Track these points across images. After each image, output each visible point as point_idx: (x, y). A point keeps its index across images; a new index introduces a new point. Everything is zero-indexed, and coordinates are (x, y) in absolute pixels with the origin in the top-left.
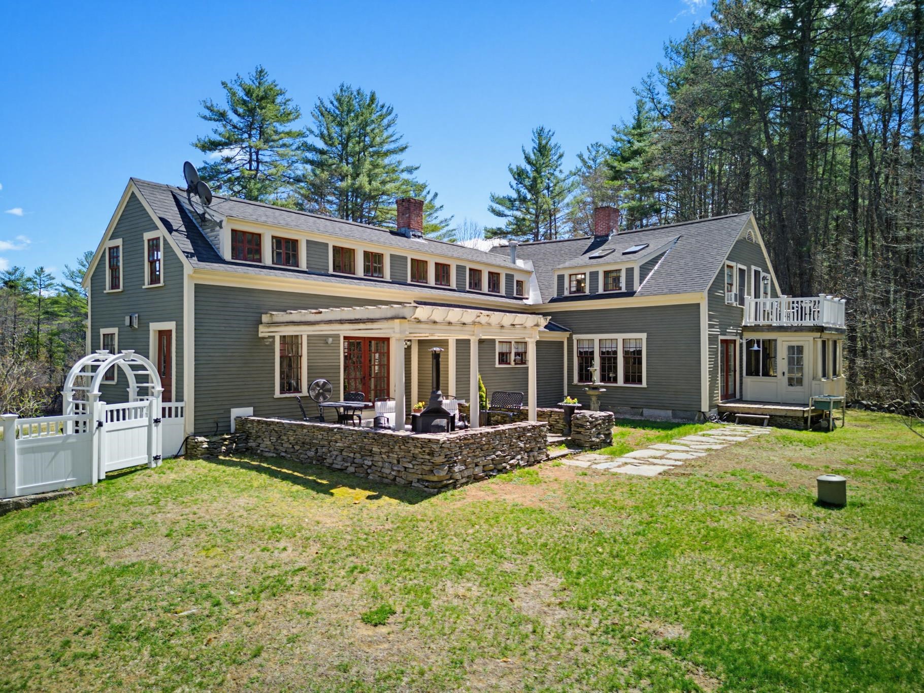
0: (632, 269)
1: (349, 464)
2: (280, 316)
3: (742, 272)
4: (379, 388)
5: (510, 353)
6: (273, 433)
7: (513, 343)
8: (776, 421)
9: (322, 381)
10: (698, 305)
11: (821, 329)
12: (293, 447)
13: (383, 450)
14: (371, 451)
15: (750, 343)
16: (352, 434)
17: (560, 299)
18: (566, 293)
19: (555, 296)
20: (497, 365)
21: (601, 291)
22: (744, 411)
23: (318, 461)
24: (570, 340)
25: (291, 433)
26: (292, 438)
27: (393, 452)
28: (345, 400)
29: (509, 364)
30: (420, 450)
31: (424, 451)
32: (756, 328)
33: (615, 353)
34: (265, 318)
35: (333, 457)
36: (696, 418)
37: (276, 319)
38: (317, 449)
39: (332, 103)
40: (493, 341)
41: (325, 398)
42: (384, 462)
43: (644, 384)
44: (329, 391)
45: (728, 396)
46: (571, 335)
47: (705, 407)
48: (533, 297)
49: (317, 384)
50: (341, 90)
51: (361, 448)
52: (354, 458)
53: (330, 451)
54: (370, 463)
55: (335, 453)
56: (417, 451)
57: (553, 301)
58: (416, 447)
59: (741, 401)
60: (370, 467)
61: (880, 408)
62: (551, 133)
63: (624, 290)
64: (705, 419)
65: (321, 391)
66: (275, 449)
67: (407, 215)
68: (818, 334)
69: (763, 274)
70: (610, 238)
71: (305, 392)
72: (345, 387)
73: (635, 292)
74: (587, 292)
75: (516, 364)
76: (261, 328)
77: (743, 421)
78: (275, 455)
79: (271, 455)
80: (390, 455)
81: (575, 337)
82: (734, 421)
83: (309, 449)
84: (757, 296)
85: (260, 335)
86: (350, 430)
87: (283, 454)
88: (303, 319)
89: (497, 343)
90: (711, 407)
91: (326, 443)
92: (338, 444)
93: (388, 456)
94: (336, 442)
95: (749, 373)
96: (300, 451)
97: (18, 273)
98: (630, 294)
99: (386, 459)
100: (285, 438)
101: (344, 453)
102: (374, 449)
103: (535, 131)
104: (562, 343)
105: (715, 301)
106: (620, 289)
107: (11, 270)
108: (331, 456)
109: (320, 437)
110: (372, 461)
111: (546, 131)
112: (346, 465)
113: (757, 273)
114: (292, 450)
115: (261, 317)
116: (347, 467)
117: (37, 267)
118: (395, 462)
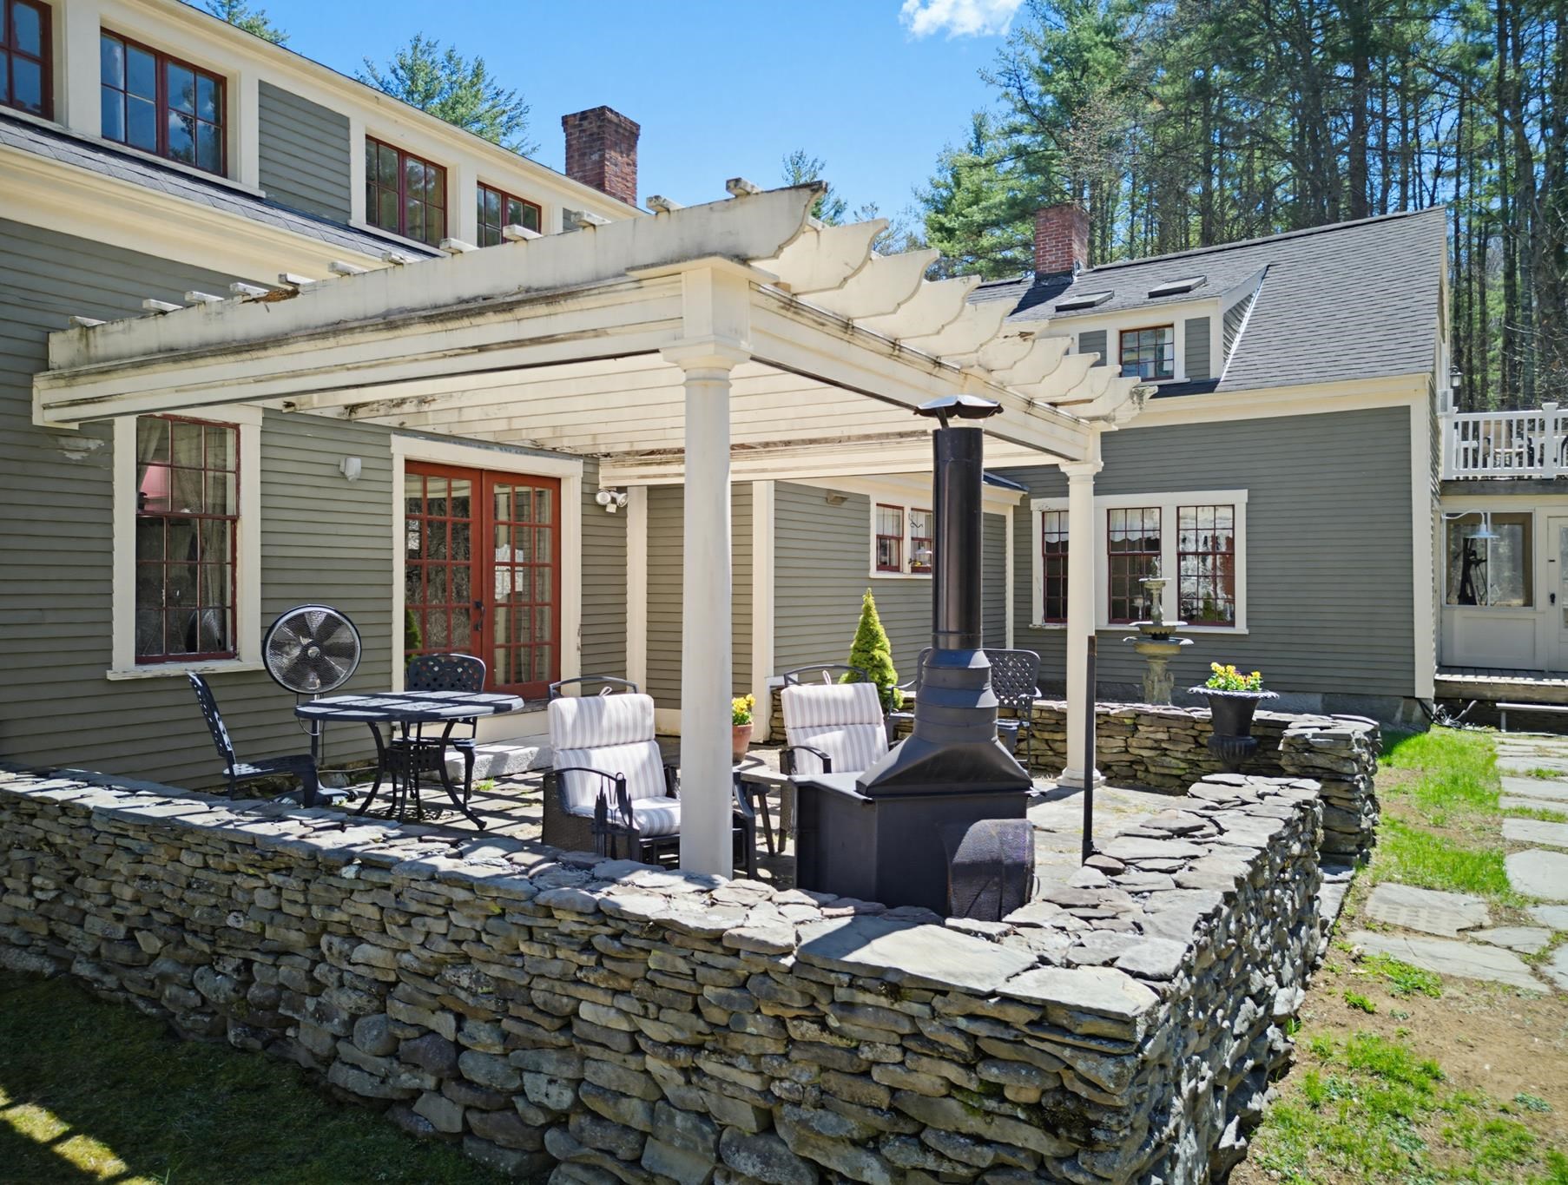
0: (1205, 322)
1: (430, 1082)
2: (116, 333)
4: (524, 638)
5: (899, 539)
6: (46, 859)
7: (907, 511)
9: (318, 614)
10: (1404, 411)
12: (130, 938)
13: (650, 1028)
14: (568, 1022)
16: (450, 906)
20: (874, 573)
22: (1513, 695)
23: (256, 1031)
24: (1023, 513)
25: (122, 864)
26: (128, 893)
27: (727, 1056)
28: (413, 682)
29: (897, 569)
30: (954, 1073)
31: (996, 1091)
32: (1476, 487)
33: (1154, 543)
34: (61, 349)
35: (335, 1026)
36: (1399, 716)
37: (102, 347)
38: (248, 963)
39: (394, 71)
40: (865, 500)
41: (328, 677)
42: (658, 1100)
43: (1241, 627)
44: (347, 652)
46: (1025, 501)
47: (1424, 686)
49: (300, 625)
51: (503, 993)
52: (460, 1048)
53: (318, 988)
54: (562, 1098)
55: (345, 1001)
56: (928, 1077)
58: (914, 1043)
60: (559, 1120)
63: (1183, 377)
65: (313, 651)
66: (52, 933)
67: (595, 157)
70: (1075, 278)
71: (250, 655)
72: (410, 640)
73: (1217, 381)
75: (915, 570)
76: (43, 391)
77: (1520, 722)
78: (49, 969)
79: (33, 963)
80: (710, 1066)
81: (1037, 505)
82: (1494, 723)
83: (211, 961)
85: (40, 418)
86: (433, 875)
87: (83, 969)
88: (214, 331)
89: (873, 507)
91: (294, 936)
92: (362, 953)
93: (691, 1073)
94: (354, 938)
96: (164, 965)
98: (1203, 385)
99: (674, 1084)
100: (93, 885)
101: (397, 1009)
102: (585, 1011)
103: (788, 159)
104: (1003, 519)
106: (1169, 374)
108: (322, 1015)
109: (264, 899)
110: (578, 1082)
111: (809, 159)
112: (407, 1080)
114: (124, 954)
115: (46, 344)
116: (418, 1092)
118: (747, 1120)
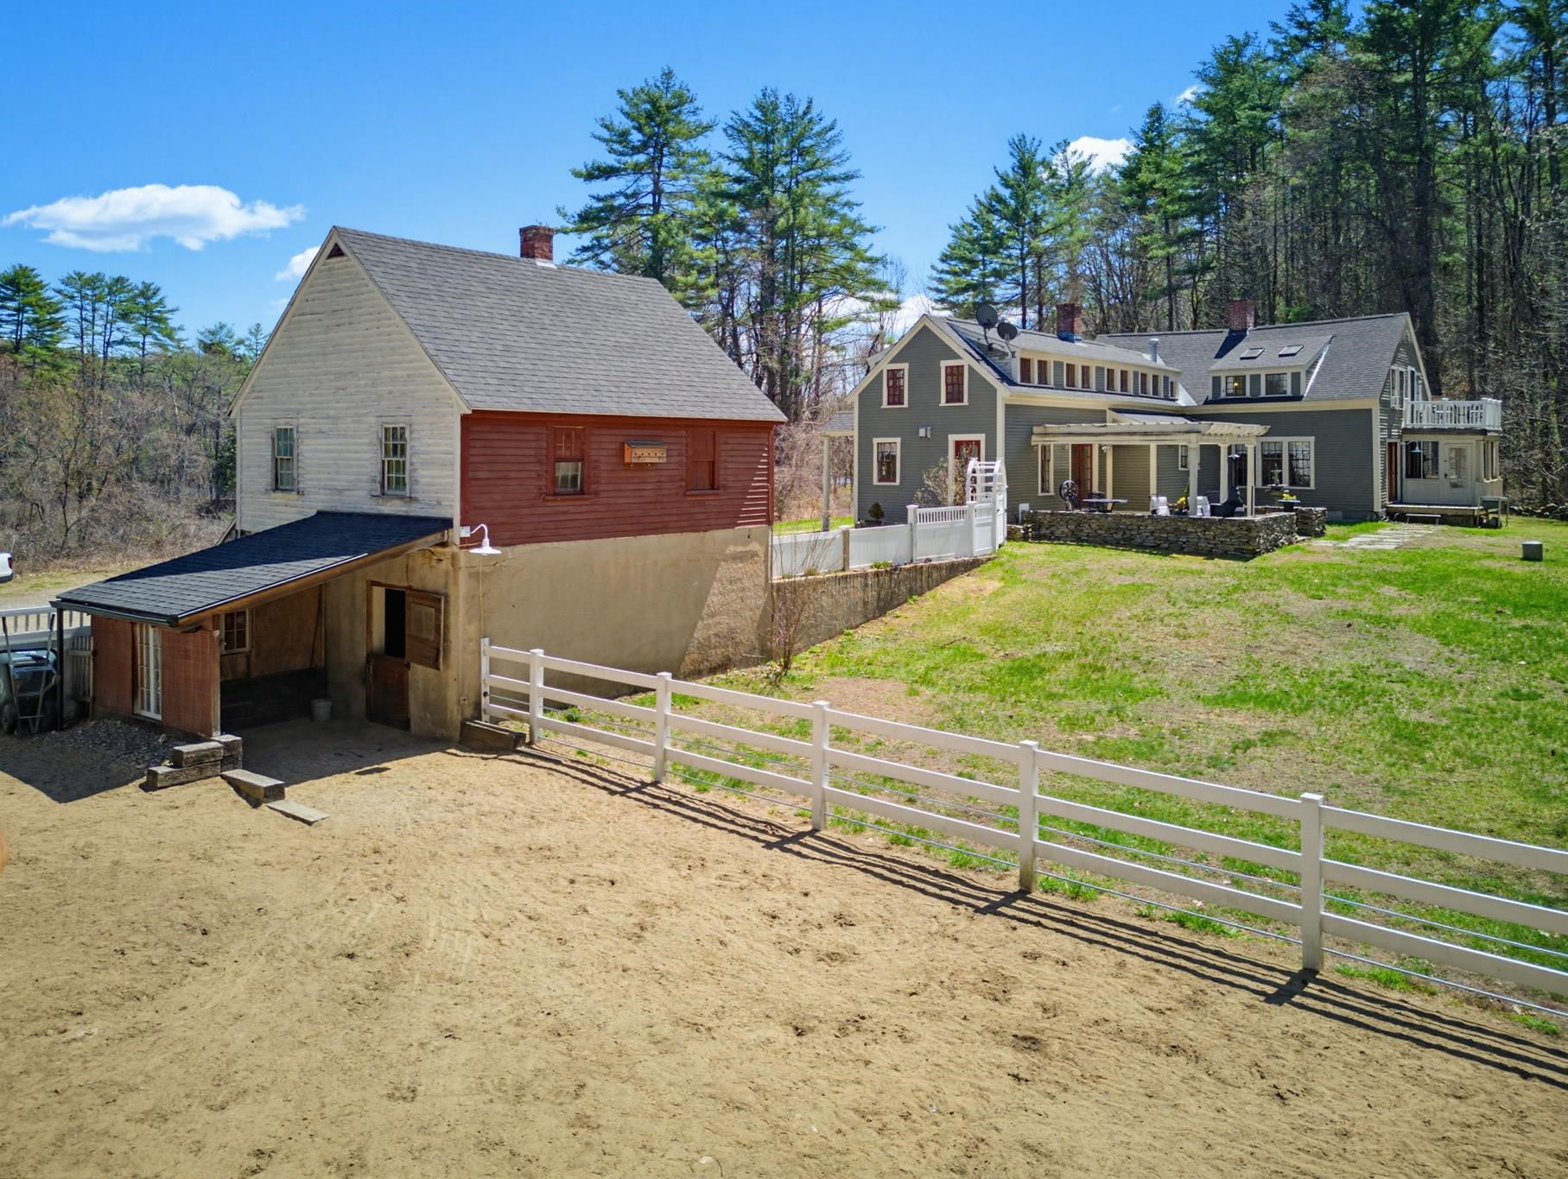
0: (1298, 373)
1: (1163, 542)
2: (1052, 428)
3: (1401, 373)
5: (1187, 457)
8: (1445, 520)
10: (1370, 411)
11: (1484, 432)
12: (1096, 532)
13: (1198, 530)
15: (1412, 446)
17: (1216, 401)
18: (1223, 395)
19: (1210, 398)
20: (1180, 468)
21: (1263, 394)
22: (1414, 511)
23: (1126, 541)
26: (1094, 525)
29: (1186, 467)
32: (1413, 431)
33: (1280, 456)
34: (1036, 429)
36: (1371, 517)
37: (1049, 431)
38: (1124, 532)
39: (752, 113)
40: (1177, 446)
41: (1071, 496)
43: (1312, 487)
45: (1393, 497)
47: (1378, 508)
48: (1183, 399)
49: (1068, 485)
50: (764, 95)
51: (1175, 529)
52: (1168, 537)
53: (1140, 533)
54: (1185, 540)
55: (1145, 534)
57: (1207, 402)
59: (1401, 503)
60: (1184, 543)
61: (1532, 513)
62: (1036, 143)
63: (1289, 393)
64: (1376, 518)
65: (1069, 490)
66: (1073, 534)
68: (1481, 437)
69: (1416, 374)
70: (1248, 333)
71: (1051, 492)
73: (1303, 396)
74: (1248, 394)
76: (1033, 438)
77: (1414, 520)
82: (1405, 521)
83: (1116, 533)
84: (1413, 399)
85: (1032, 444)
87: (1084, 538)
89: (1180, 447)
90: (1383, 507)
94: (1147, 526)
95: (1408, 476)
97: (225, 331)
98: (1297, 397)
100: (1086, 525)
101: (1156, 534)
102: (1188, 530)
105: (1385, 405)
106: (1285, 392)
107: (212, 328)
110: (1187, 538)
111: (1029, 140)
112: (1159, 542)
113: (1413, 373)
115: (1033, 430)
116: (1160, 544)
117: (252, 325)
